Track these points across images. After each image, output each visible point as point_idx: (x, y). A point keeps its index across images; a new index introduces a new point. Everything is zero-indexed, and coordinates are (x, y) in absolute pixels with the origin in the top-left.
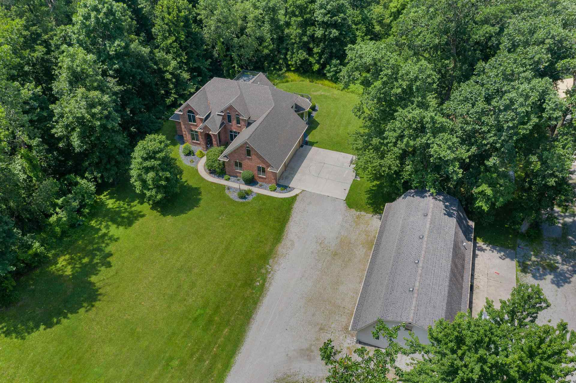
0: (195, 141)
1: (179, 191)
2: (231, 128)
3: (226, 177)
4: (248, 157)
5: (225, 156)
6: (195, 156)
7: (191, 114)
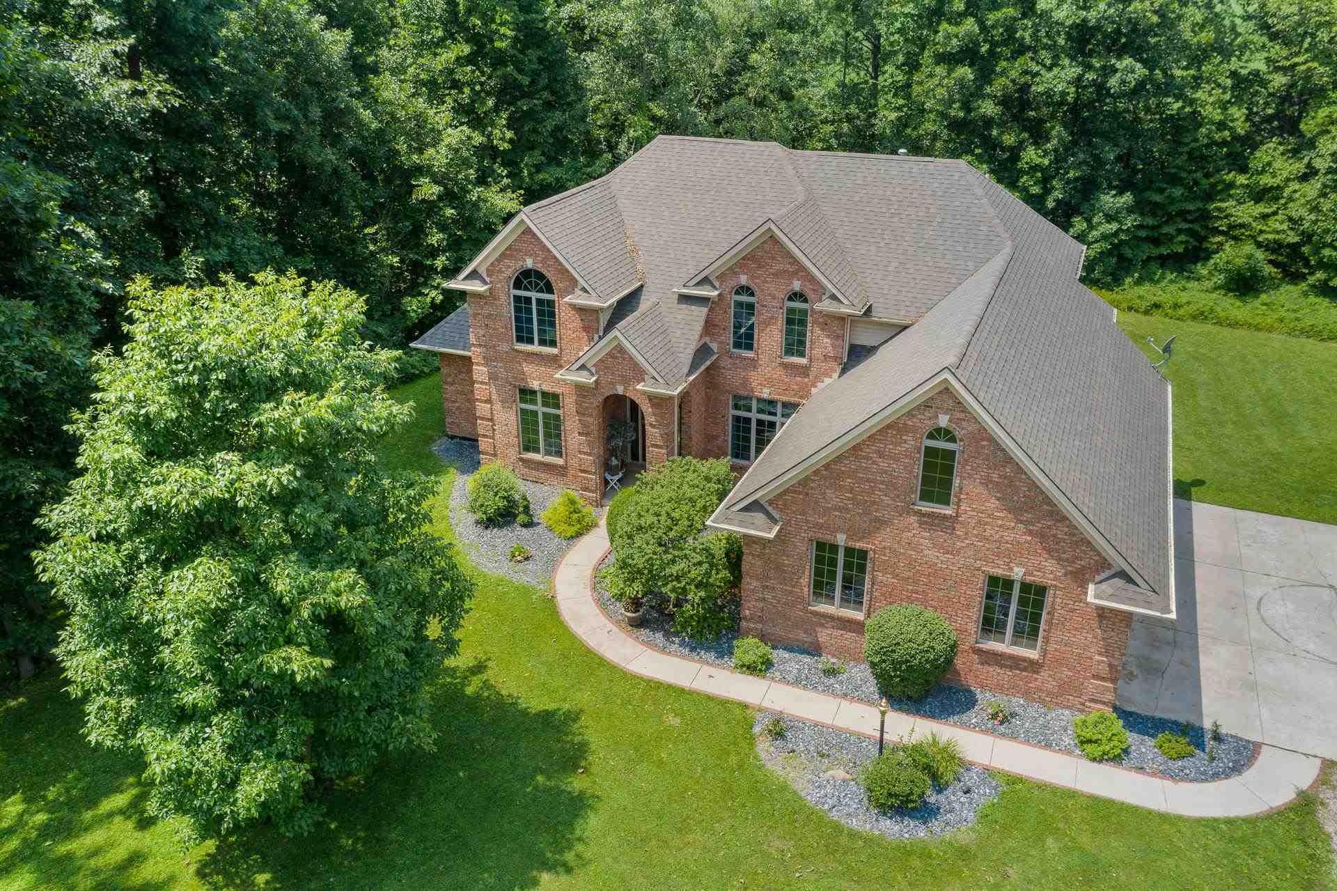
0: (537, 457)
1: (428, 739)
2: (745, 382)
3: (748, 648)
4: (927, 507)
5: (754, 506)
6: (539, 529)
7: (534, 295)
